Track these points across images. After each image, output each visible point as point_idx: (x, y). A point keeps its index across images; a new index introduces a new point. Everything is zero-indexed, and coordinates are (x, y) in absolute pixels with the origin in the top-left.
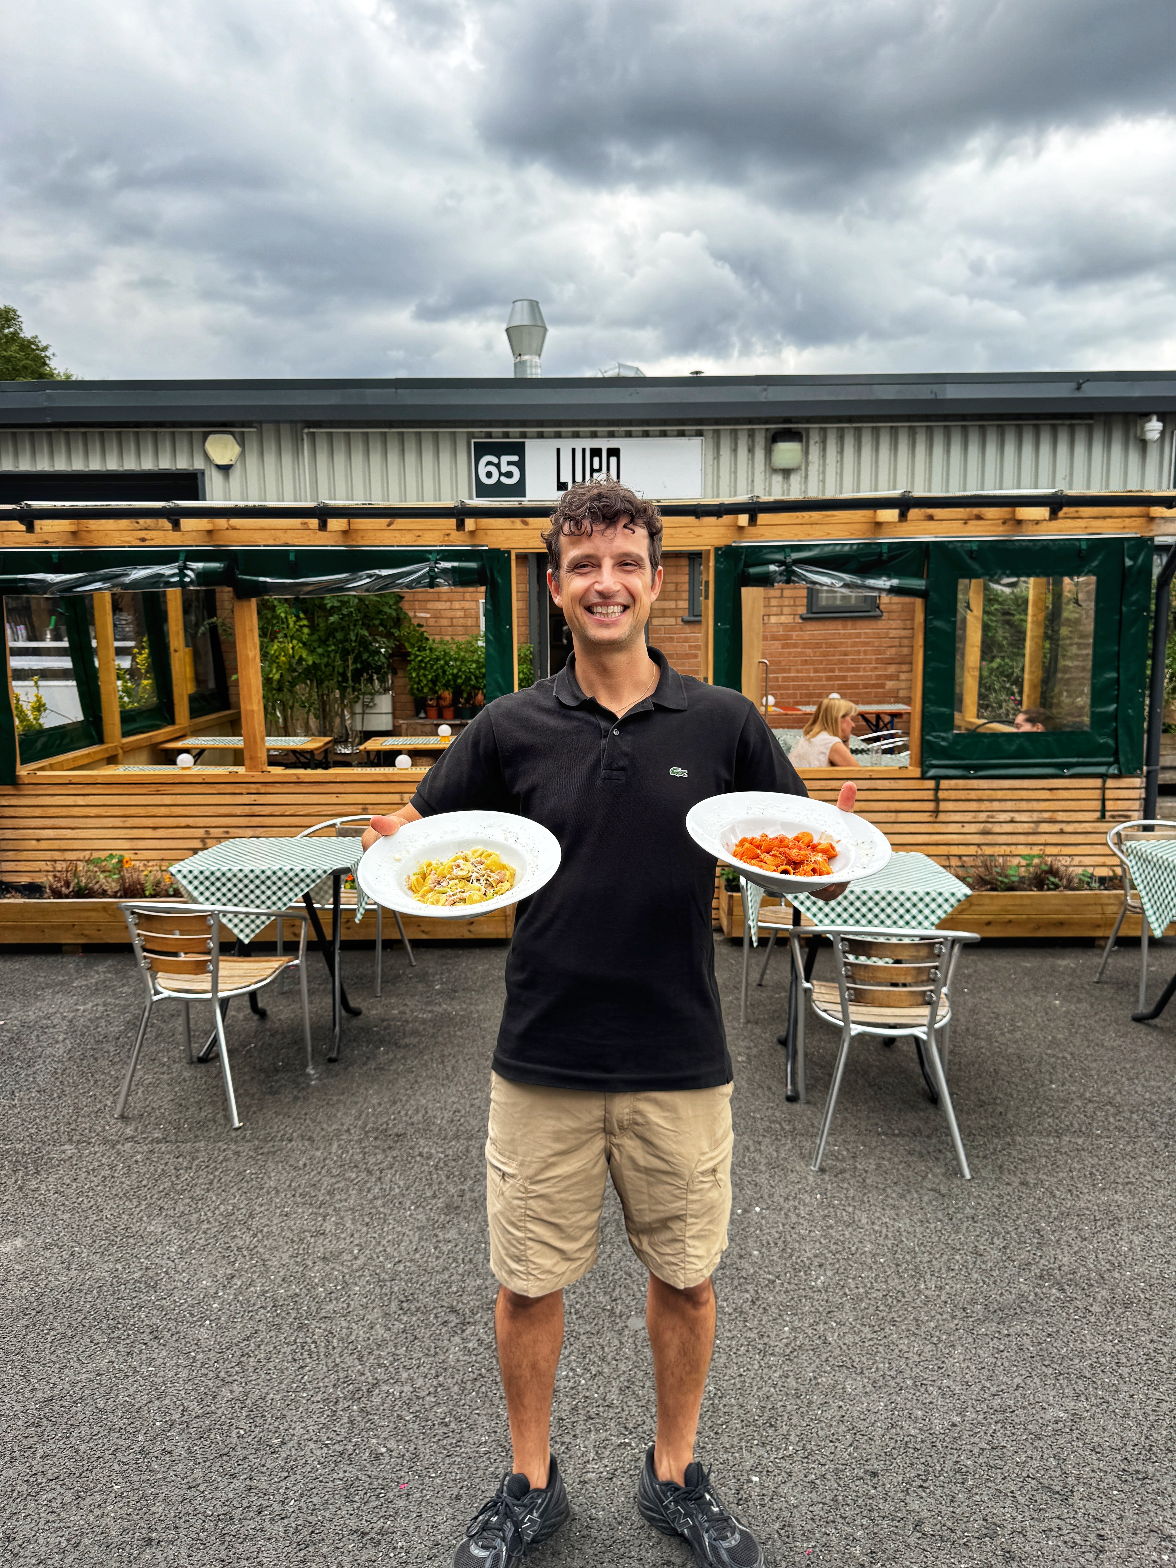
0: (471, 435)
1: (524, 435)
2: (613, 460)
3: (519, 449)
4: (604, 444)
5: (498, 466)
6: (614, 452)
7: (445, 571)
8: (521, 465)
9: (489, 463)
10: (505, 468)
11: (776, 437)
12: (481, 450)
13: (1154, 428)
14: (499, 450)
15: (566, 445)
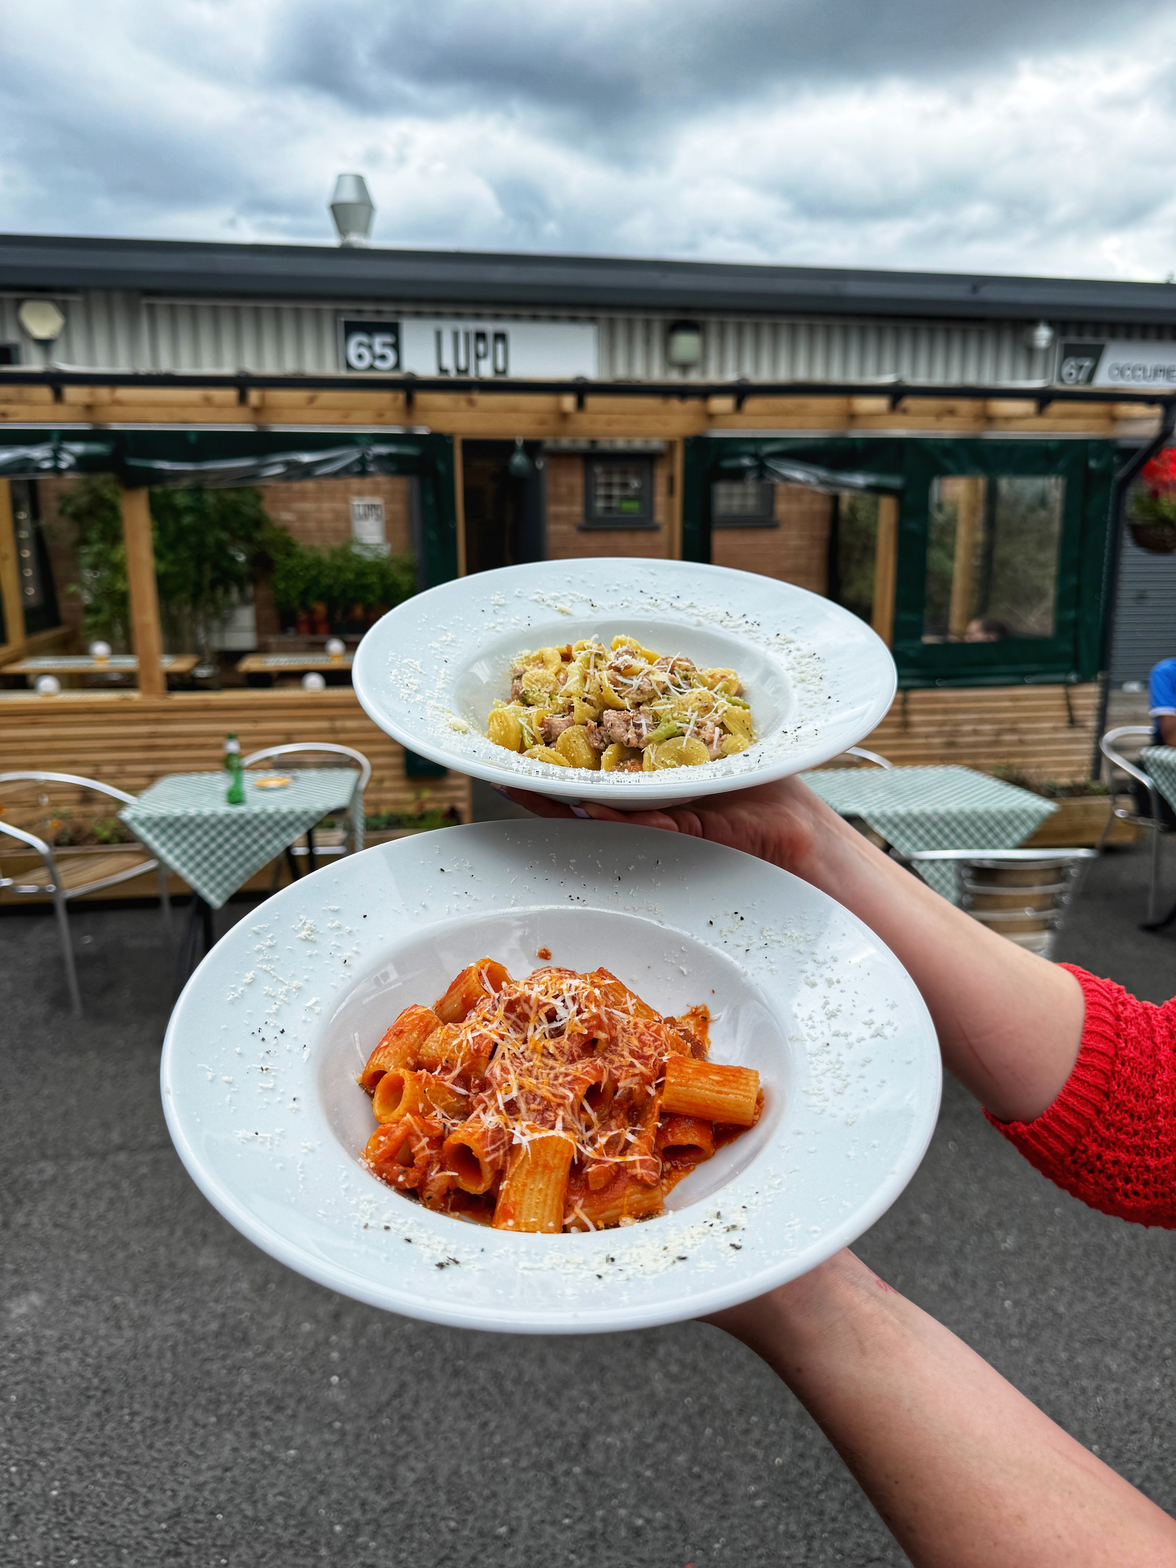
0: (337, 312)
1: (399, 313)
2: (500, 347)
3: (393, 329)
4: (490, 327)
5: (370, 347)
6: (501, 337)
7: (379, 458)
8: (396, 347)
9: (360, 344)
10: (378, 350)
11: (675, 327)
12: (351, 328)
13: (1043, 335)
14: (370, 329)
15: (447, 327)
